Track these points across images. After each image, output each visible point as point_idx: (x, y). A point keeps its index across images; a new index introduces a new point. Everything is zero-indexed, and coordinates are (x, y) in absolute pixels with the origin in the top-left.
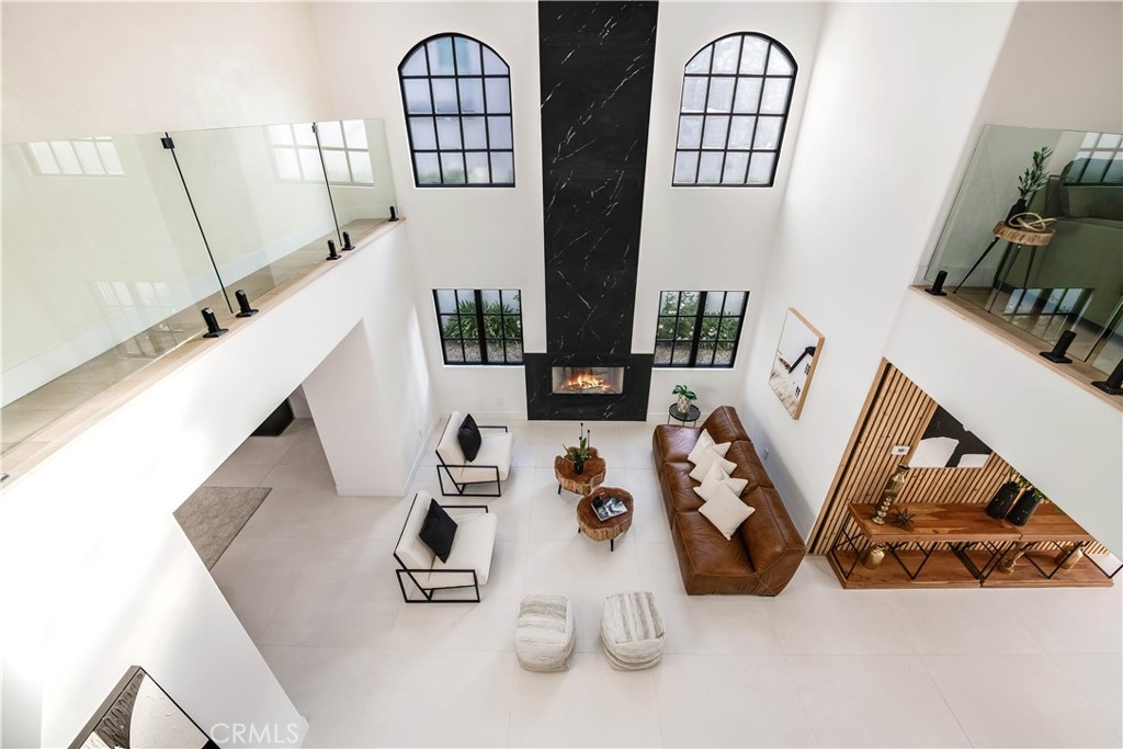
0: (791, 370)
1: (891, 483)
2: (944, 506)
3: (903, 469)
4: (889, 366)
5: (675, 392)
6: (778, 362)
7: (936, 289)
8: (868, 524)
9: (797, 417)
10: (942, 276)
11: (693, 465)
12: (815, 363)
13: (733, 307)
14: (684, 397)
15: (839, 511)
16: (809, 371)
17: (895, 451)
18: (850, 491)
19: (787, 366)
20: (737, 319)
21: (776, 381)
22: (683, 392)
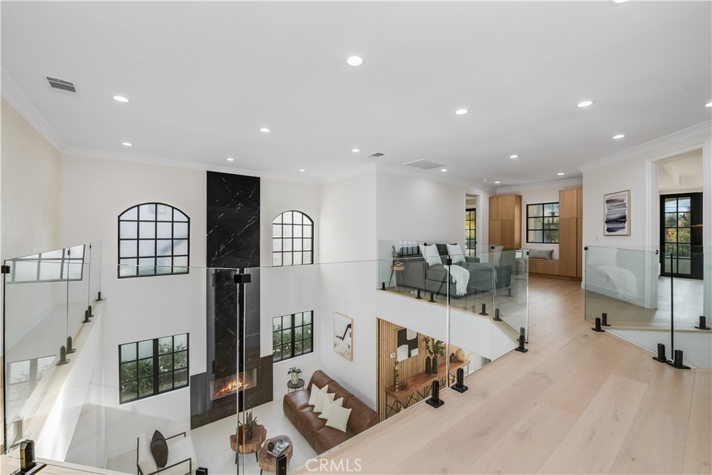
0: (343, 338)
1: (395, 371)
2: (413, 377)
3: (396, 363)
4: (379, 320)
5: (289, 373)
6: (336, 338)
7: (384, 289)
8: (395, 393)
9: (352, 359)
10: (384, 284)
11: (313, 406)
12: (352, 331)
13: (307, 320)
14: (295, 374)
15: (383, 394)
16: (351, 335)
17: (392, 356)
18: (383, 384)
19: (341, 338)
20: (310, 326)
21: (337, 347)
22: (294, 371)
